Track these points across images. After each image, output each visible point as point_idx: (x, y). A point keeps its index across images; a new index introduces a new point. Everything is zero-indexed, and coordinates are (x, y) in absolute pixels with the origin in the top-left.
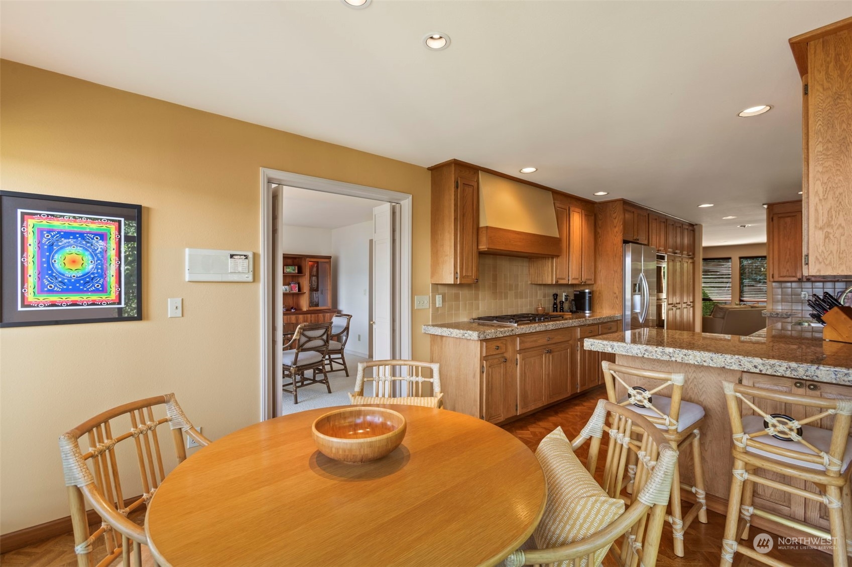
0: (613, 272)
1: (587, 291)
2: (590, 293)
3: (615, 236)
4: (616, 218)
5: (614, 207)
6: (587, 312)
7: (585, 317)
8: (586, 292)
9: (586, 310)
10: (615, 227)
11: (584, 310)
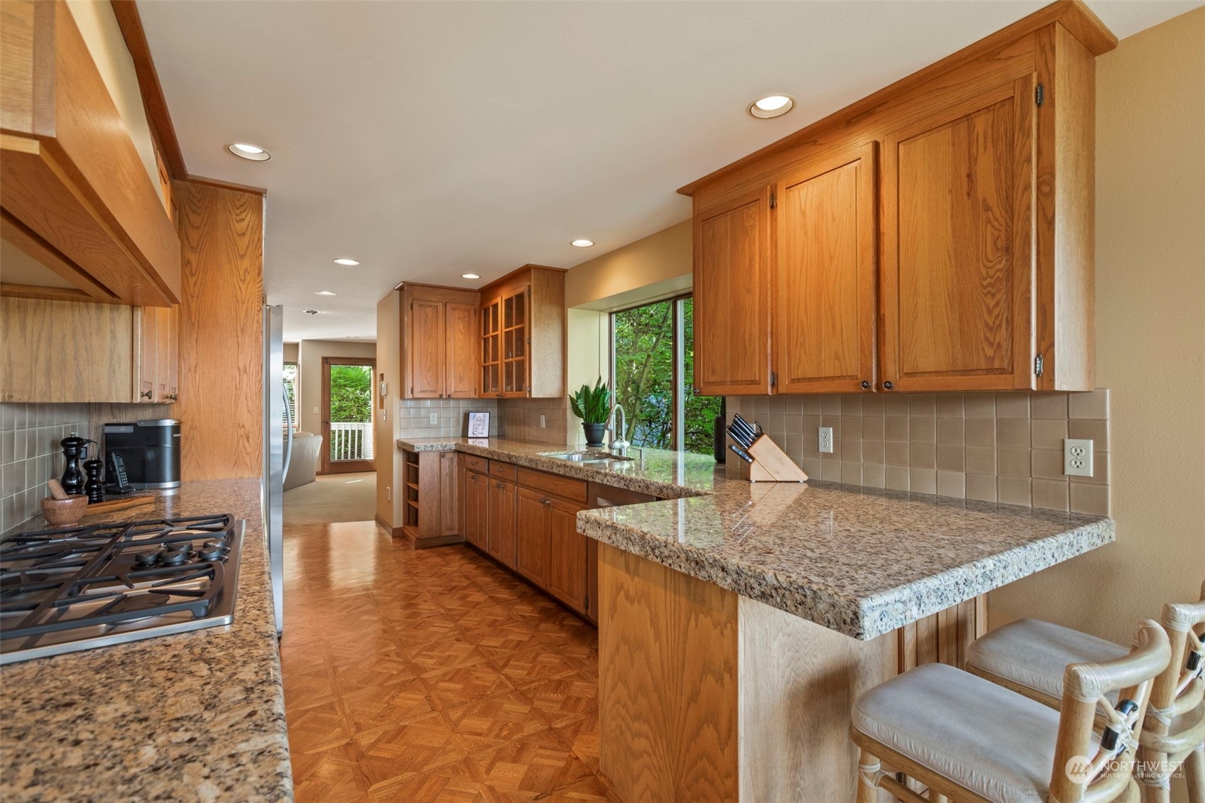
0: (236, 371)
1: (168, 423)
2: (176, 429)
3: (243, 281)
4: (244, 234)
5: (238, 204)
6: (169, 484)
7: (160, 500)
8: (163, 428)
9: (164, 481)
10: (242, 256)
11: (160, 479)
